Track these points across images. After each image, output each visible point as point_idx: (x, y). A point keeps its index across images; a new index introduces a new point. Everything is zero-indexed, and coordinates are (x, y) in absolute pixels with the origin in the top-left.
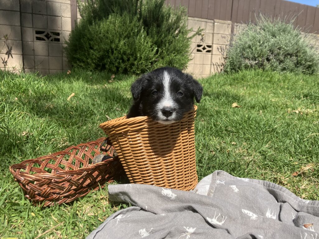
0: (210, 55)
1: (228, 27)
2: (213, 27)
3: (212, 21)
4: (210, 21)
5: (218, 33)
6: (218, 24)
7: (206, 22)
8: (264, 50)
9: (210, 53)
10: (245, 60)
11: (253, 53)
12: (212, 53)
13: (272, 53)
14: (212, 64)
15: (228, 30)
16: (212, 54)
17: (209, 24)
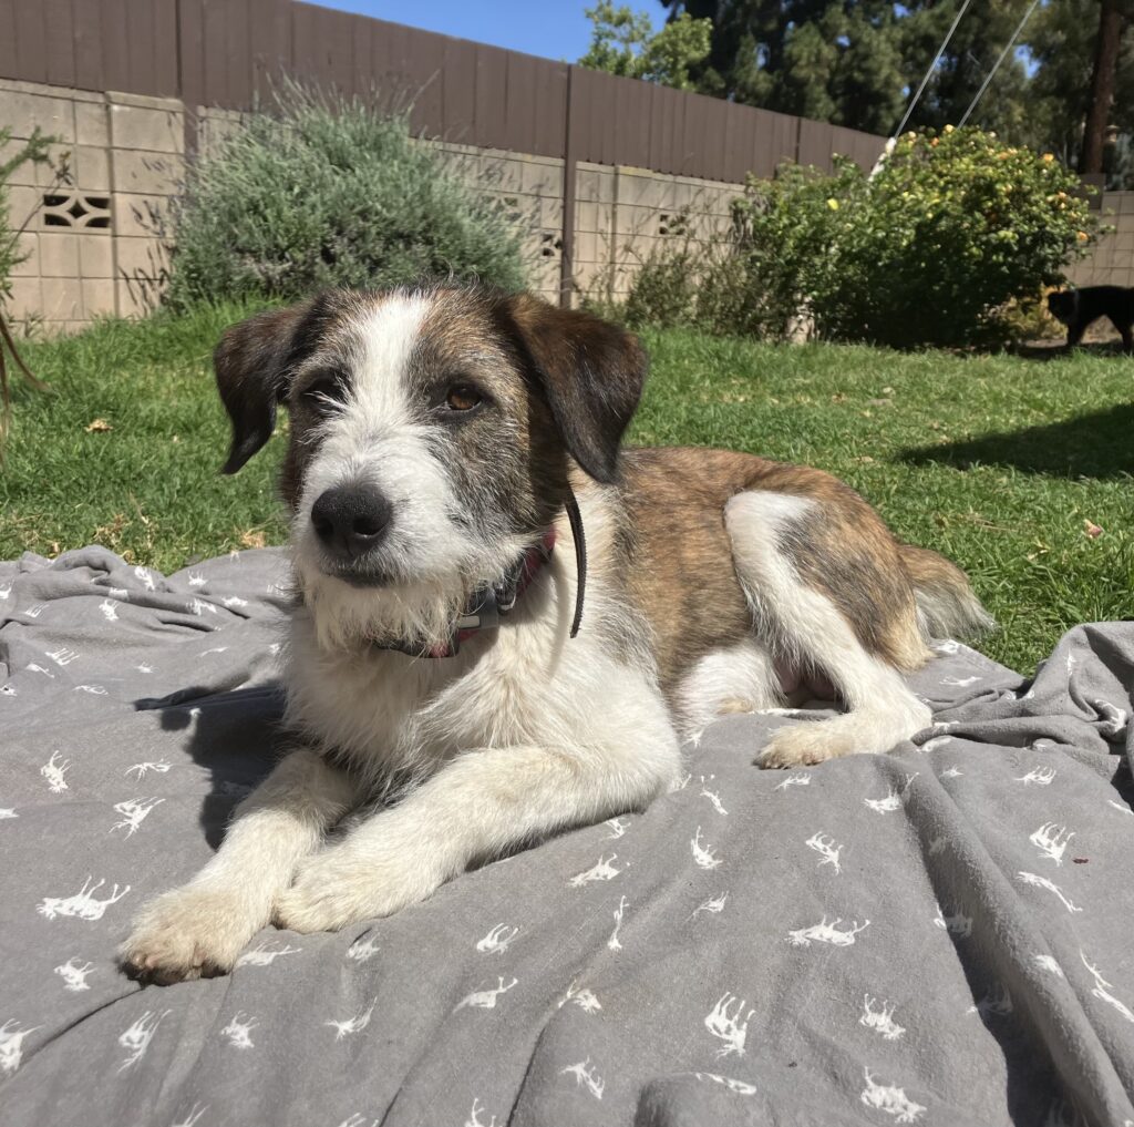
0: (108, 240)
1: (170, 124)
2: (105, 120)
3: (100, 99)
4: (87, 96)
5: (128, 145)
6: (128, 109)
7: (73, 100)
8: (310, 221)
9: (108, 231)
10: (243, 258)
11: (269, 230)
12: (114, 230)
13: (339, 233)
14: (119, 275)
15: (173, 137)
16: (115, 236)
17: (87, 107)
